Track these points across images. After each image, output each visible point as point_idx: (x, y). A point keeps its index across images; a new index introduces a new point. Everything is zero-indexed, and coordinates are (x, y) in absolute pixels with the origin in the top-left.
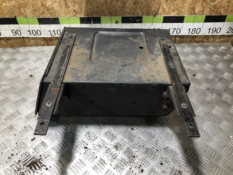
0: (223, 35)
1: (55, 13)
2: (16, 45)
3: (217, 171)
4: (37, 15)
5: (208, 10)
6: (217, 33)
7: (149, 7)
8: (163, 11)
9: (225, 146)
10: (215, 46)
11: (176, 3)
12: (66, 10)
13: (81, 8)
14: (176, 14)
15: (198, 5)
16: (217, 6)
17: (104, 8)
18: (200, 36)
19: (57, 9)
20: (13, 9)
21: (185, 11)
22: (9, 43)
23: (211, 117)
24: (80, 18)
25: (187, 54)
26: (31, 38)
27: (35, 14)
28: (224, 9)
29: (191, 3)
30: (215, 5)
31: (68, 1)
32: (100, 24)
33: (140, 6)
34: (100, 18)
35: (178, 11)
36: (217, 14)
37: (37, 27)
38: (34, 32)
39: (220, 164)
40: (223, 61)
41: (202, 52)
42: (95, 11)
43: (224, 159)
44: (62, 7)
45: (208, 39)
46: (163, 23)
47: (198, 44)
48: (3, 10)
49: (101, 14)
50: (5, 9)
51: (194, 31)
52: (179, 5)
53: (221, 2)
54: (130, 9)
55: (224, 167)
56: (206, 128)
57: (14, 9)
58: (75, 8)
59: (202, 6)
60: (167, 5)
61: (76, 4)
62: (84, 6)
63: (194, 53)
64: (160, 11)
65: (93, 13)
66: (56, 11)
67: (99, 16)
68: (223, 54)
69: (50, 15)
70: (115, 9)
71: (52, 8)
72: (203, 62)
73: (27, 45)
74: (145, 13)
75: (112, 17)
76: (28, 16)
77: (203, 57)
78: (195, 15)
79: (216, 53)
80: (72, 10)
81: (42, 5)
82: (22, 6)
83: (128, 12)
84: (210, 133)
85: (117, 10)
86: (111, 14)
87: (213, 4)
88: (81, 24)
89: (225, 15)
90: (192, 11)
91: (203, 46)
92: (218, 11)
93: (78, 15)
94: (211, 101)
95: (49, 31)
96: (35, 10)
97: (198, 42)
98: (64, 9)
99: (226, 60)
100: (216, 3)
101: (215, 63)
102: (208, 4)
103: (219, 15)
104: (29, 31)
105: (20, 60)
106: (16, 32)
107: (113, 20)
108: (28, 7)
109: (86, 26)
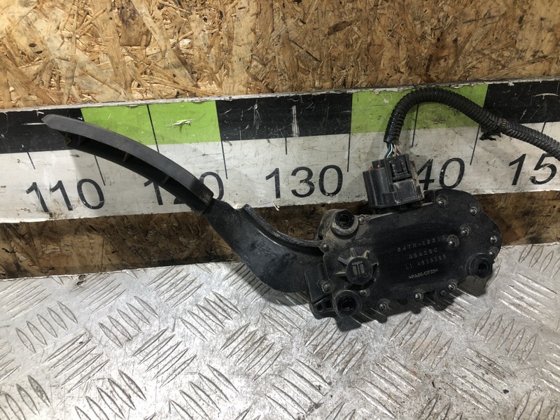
1: (58, 81)
12: (128, 58)
13: (225, 41)
19: (63, 54)
24: (221, 105)
32: (343, 138)
42: (316, 54)
44: (95, 35)
49: (356, 76)
54: (554, 29)
58: (187, 42)
61: (195, 16)
62: (244, 25)
65: (306, 72)
66: (63, 67)
69: (22, 92)
70: (450, 39)
71: (32, 45)
80: (163, 53)
83: (535, 53)
85: (467, 40)
88: (223, 139)
93: (205, 86)
95: (29, 191)
109: (257, 154)
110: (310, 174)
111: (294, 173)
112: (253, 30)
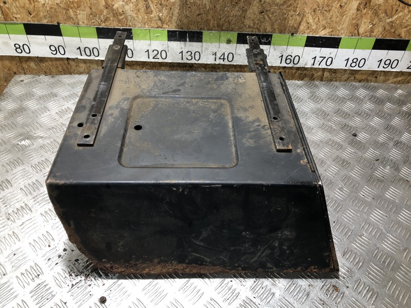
0: (401, 71)
1: (127, 21)
2: (54, 70)
3: (394, 287)
4: (96, 23)
5: (380, 29)
6: (392, 68)
7: (284, 19)
8: (307, 27)
9: (407, 249)
10: (388, 89)
11: (329, 15)
12: (146, 17)
13: (171, 15)
14: (328, 34)
15: (364, 20)
16: (396, 25)
17: (210, 17)
18: (363, 72)
19: (130, 14)
20: (55, 10)
21: (342, 29)
22: (43, 68)
23: (383, 203)
24: (168, 31)
25: (343, 100)
26: (81, 60)
27: (93, 21)
28: (405, 29)
29: (354, 16)
30: (392, 22)
31: (150, 3)
32: (200, 44)
33: (269, 18)
34: (201, 33)
35: (332, 28)
36: (394, 37)
37: (93, 42)
38: (87, 50)
39: (399, 276)
40: (400, 113)
41: (367, 98)
42: (194, 21)
43: (404, 268)
44: (139, 11)
45: (376, 77)
46: (305, 46)
47: (360, 84)
48: (39, 11)
49: (204, 27)
50: (41, 9)
51: (355, 62)
52: (334, 19)
53: (402, 17)
54: (253, 20)
55: (405, 281)
56: (375, 219)
57: (57, 10)
58: (161, 14)
59: (371, 22)
60: (314, 19)
61: (164, 8)
62: (176, 12)
63: (353, 98)
64: (302, 28)
65: (191, 25)
66: (129, 18)
67: (201, 29)
68: (401, 102)
69: (117, 23)
70: (227, 20)
71: (123, 11)
72: (369, 113)
73: (73, 72)
74: (277, 30)
75: (222, 33)
76: (81, 23)
77: (368, 106)
78: (358, 37)
79: (390, 100)
80: (155, 16)
81: (107, 6)
82: (72, 6)
83: (249, 26)
84: (382, 228)
85: (232, 21)
86: (220, 28)
87: (388, 21)
88: (168, 41)
89: (407, 39)
90: (355, 30)
91: (369, 88)
92: (397, 32)
93: (165, 26)
94: (383, 177)
96: (93, 15)
97: (360, 81)
98: (142, 15)
99: (406, 113)
100: (393, 19)
101: (387, 117)
102: (380, 20)
103: (398, 38)
104: (79, 48)
105: (64, 97)
106: (56, 49)
107: (222, 38)
108: (83, 8)
109: (177, 46)
110: (192, 53)
111: (187, 53)
112: (178, 13)
